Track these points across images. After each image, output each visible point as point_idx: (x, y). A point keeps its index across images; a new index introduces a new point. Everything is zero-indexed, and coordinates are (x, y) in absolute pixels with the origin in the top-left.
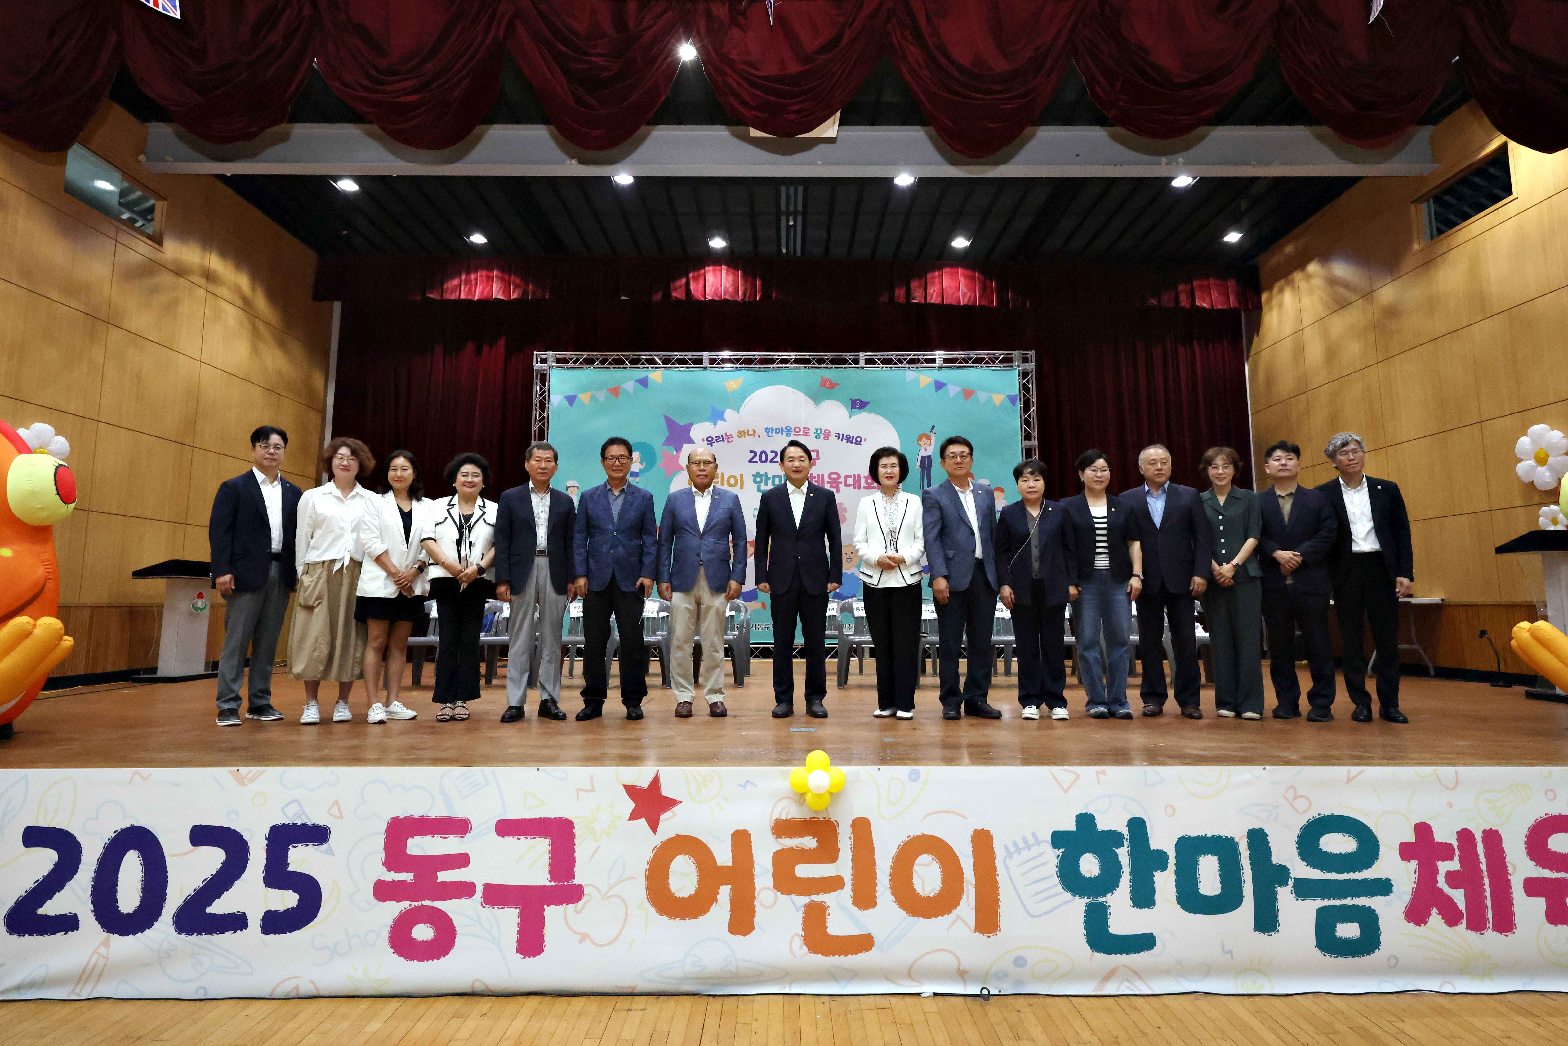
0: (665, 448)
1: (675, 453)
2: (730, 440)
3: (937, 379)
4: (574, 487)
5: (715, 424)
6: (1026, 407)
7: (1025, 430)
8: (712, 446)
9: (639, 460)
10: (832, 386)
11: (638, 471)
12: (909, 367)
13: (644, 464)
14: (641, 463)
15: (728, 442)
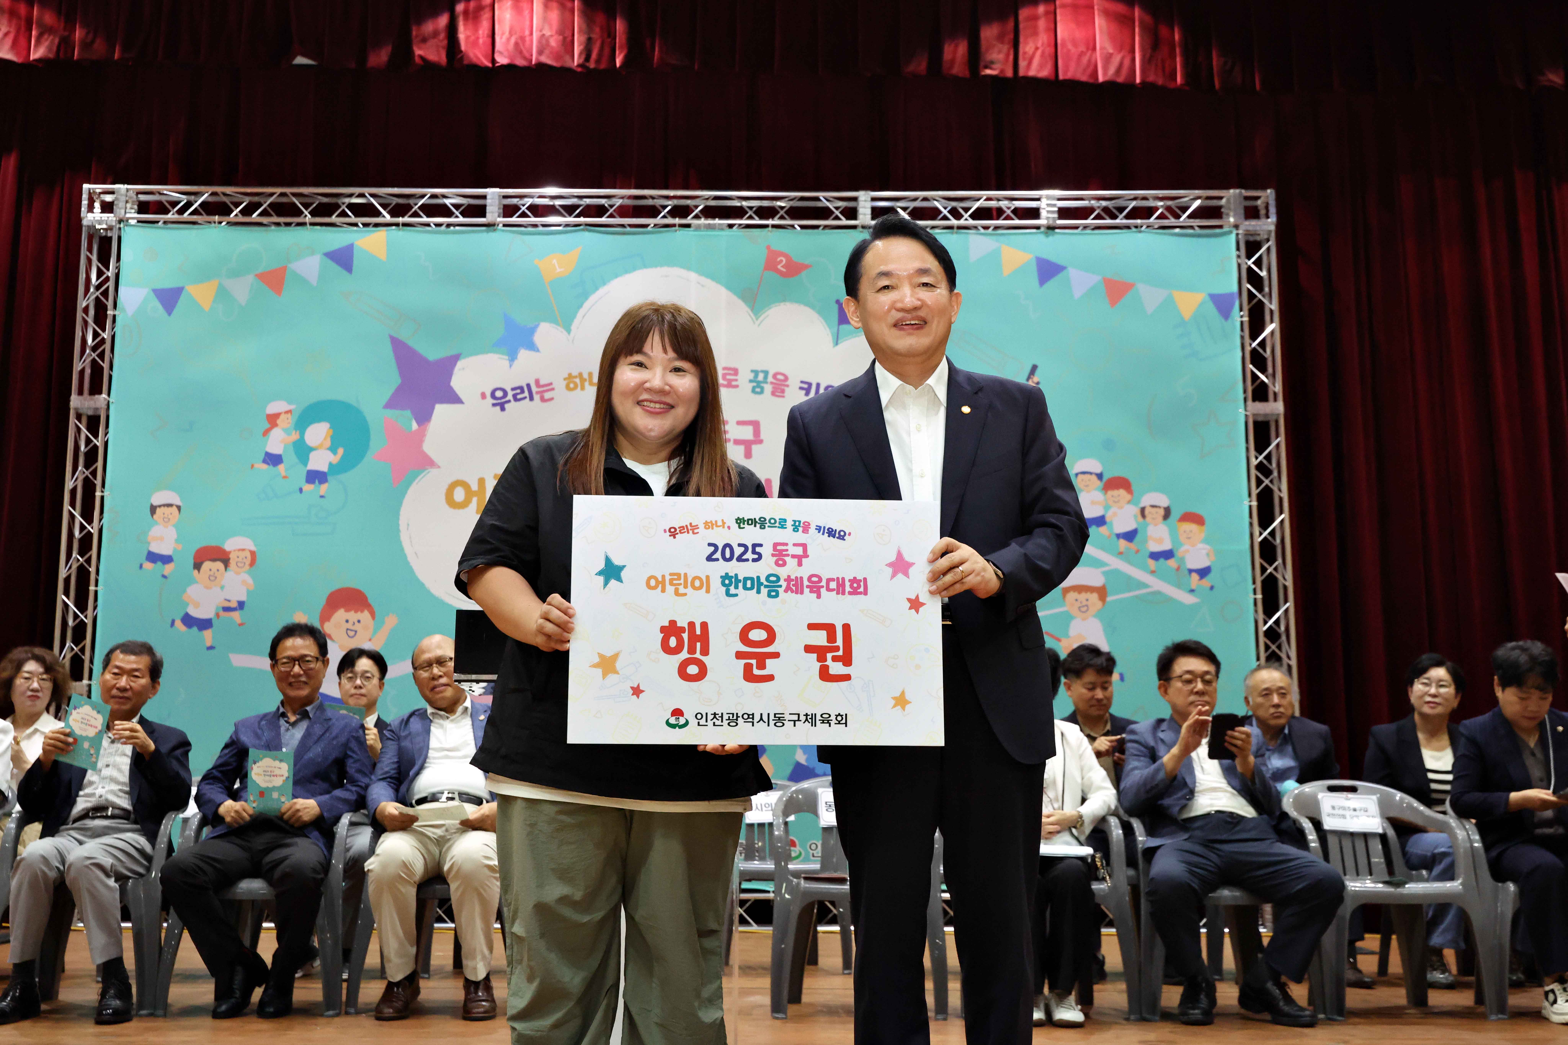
0: (391, 413)
1: (415, 426)
2: (547, 395)
3: (1045, 256)
4: (170, 505)
5: (513, 357)
6: (1256, 324)
7: (1255, 377)
8: (503, 409)
9: (328, 443)
10: (794, 269)
11: (324, 468)
12: (976, 227)
13: (341, 451)
14: (333, 449)
15: (543, 400)
